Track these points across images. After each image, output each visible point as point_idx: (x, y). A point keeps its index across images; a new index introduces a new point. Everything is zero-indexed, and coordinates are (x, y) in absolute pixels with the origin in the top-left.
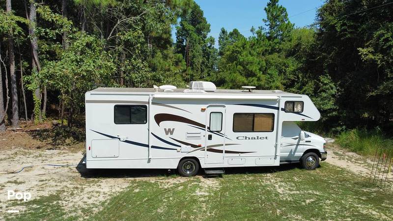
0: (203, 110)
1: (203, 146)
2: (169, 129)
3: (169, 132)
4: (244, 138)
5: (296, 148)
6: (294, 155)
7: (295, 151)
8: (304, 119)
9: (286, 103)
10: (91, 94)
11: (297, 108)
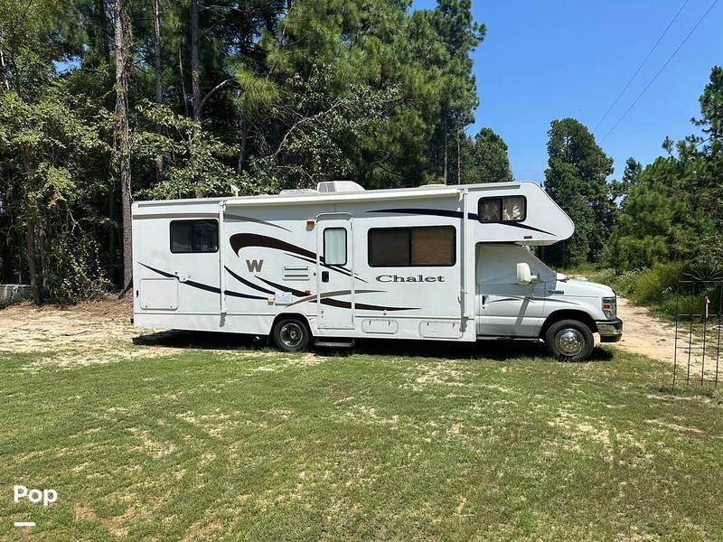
0: (311, 225)
1: (313, 294)
2: (255, 262)
3: (255, 266)
4: (393, 279)
5: (524, 306)
6: (519, 321)
7: (522, 313)
8: (531, 237)
9: (482, 202)
10: (140, 206)
11: (510, 213)
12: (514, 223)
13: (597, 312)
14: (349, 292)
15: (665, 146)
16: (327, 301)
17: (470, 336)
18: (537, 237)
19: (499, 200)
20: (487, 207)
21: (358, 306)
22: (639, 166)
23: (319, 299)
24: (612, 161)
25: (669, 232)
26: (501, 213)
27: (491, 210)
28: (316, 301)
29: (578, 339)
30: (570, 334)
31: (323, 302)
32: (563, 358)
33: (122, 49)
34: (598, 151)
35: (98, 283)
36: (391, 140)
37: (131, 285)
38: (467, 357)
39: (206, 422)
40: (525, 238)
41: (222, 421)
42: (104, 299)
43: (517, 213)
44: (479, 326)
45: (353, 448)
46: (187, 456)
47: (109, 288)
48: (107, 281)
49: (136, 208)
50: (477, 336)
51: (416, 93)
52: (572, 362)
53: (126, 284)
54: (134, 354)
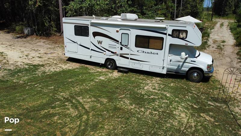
0: (117, 31)
1: (117, 53)
2: (100, 41)
3: (100, 42)
4: (142, 52)
6: (181, 69)
7: (182, 66)
8: (187, 44)
9: (173, 30)
10: (65, 19)
12: (183, 39)
13: (205, 69)
16: (121, 56)
19: (179, 31)
21: (131, 59)
23: (119, 55)
26: (179, 35)
27: (176, 33)
30: (195, 74)
35: (53, 30)
39: (84, 102)
42: (55, 35)
43: (184, 35)
44: (168, 68)
46: (80, 116)
48: (56, 29)
50: (167, 71)
52: (195, 82)
53: (62, 31)
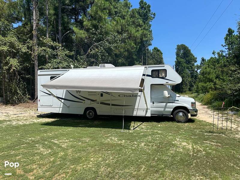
1: (97, 101)
4: (124, 96)
5: (166, 105)
6: (164, 110)
7: (165, 107)
8: (168, 83)
9: (153, 71)
10: (40, 71)
11: (162, 75)
12: (162, 78)
13: (189, 107)
14: (110, 100)
15: (213, 53)
17: (149, 115)
18: (170, 82)
19: (158, 70)
20: (154, 73)
21: (113, 105)
22: (205, 60)
24: (196, 58)
25: (214, 81)
26: (159, 75)
27: (155, 74)
28: (98, 103)
29: (183, 115)
30: (181, 114)
31: (101, 103)
32: (178, 122)
33: (35, 20)
34: (192, 55)
35: (26, 97)
36: (124, 51)
37: (37, 98)
38: (148, 122)
39: (61, 142)
40: (166, 83)
41: (66, 142)
42: (28, 102)
43: (163, 75)
44: (152, 111)
45: (109, 150)
46: (55, 153)
47: (30, 99)
48: (29, 96)
49: (39, 72)
50: (151, 114)
51: (132, 36)
52: (181, 123)
53: (36, 97)
54: (38, 121)
